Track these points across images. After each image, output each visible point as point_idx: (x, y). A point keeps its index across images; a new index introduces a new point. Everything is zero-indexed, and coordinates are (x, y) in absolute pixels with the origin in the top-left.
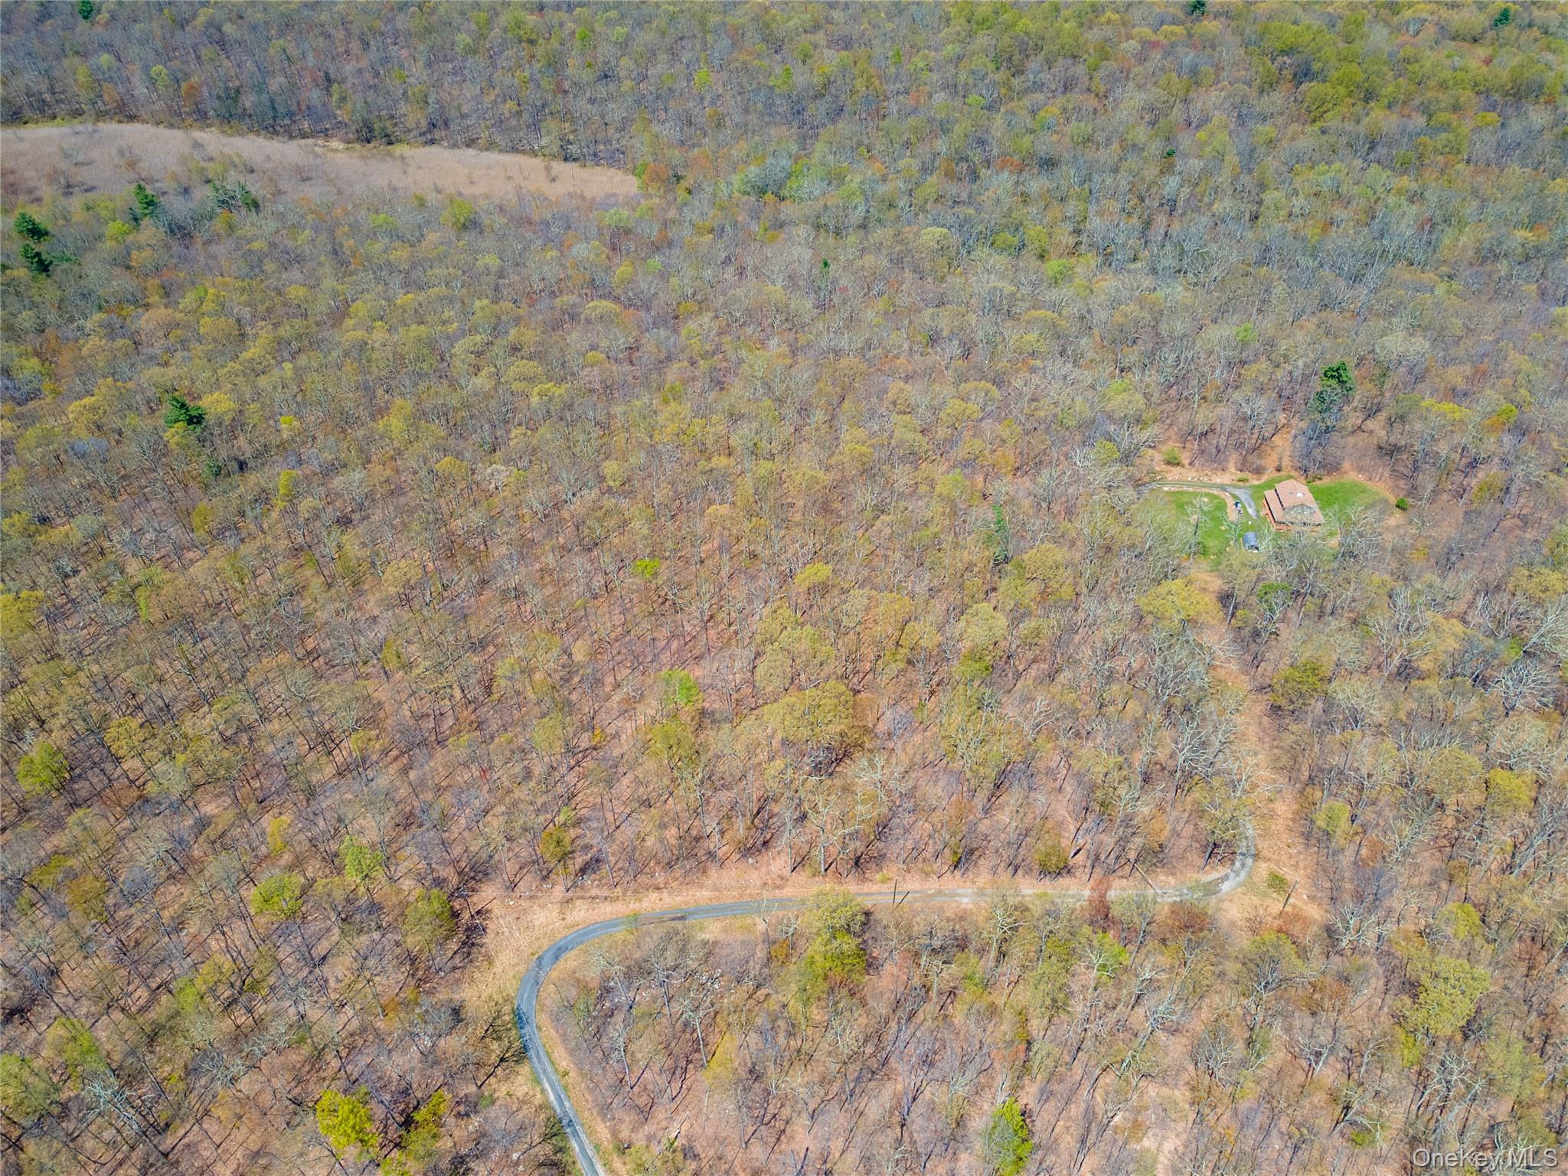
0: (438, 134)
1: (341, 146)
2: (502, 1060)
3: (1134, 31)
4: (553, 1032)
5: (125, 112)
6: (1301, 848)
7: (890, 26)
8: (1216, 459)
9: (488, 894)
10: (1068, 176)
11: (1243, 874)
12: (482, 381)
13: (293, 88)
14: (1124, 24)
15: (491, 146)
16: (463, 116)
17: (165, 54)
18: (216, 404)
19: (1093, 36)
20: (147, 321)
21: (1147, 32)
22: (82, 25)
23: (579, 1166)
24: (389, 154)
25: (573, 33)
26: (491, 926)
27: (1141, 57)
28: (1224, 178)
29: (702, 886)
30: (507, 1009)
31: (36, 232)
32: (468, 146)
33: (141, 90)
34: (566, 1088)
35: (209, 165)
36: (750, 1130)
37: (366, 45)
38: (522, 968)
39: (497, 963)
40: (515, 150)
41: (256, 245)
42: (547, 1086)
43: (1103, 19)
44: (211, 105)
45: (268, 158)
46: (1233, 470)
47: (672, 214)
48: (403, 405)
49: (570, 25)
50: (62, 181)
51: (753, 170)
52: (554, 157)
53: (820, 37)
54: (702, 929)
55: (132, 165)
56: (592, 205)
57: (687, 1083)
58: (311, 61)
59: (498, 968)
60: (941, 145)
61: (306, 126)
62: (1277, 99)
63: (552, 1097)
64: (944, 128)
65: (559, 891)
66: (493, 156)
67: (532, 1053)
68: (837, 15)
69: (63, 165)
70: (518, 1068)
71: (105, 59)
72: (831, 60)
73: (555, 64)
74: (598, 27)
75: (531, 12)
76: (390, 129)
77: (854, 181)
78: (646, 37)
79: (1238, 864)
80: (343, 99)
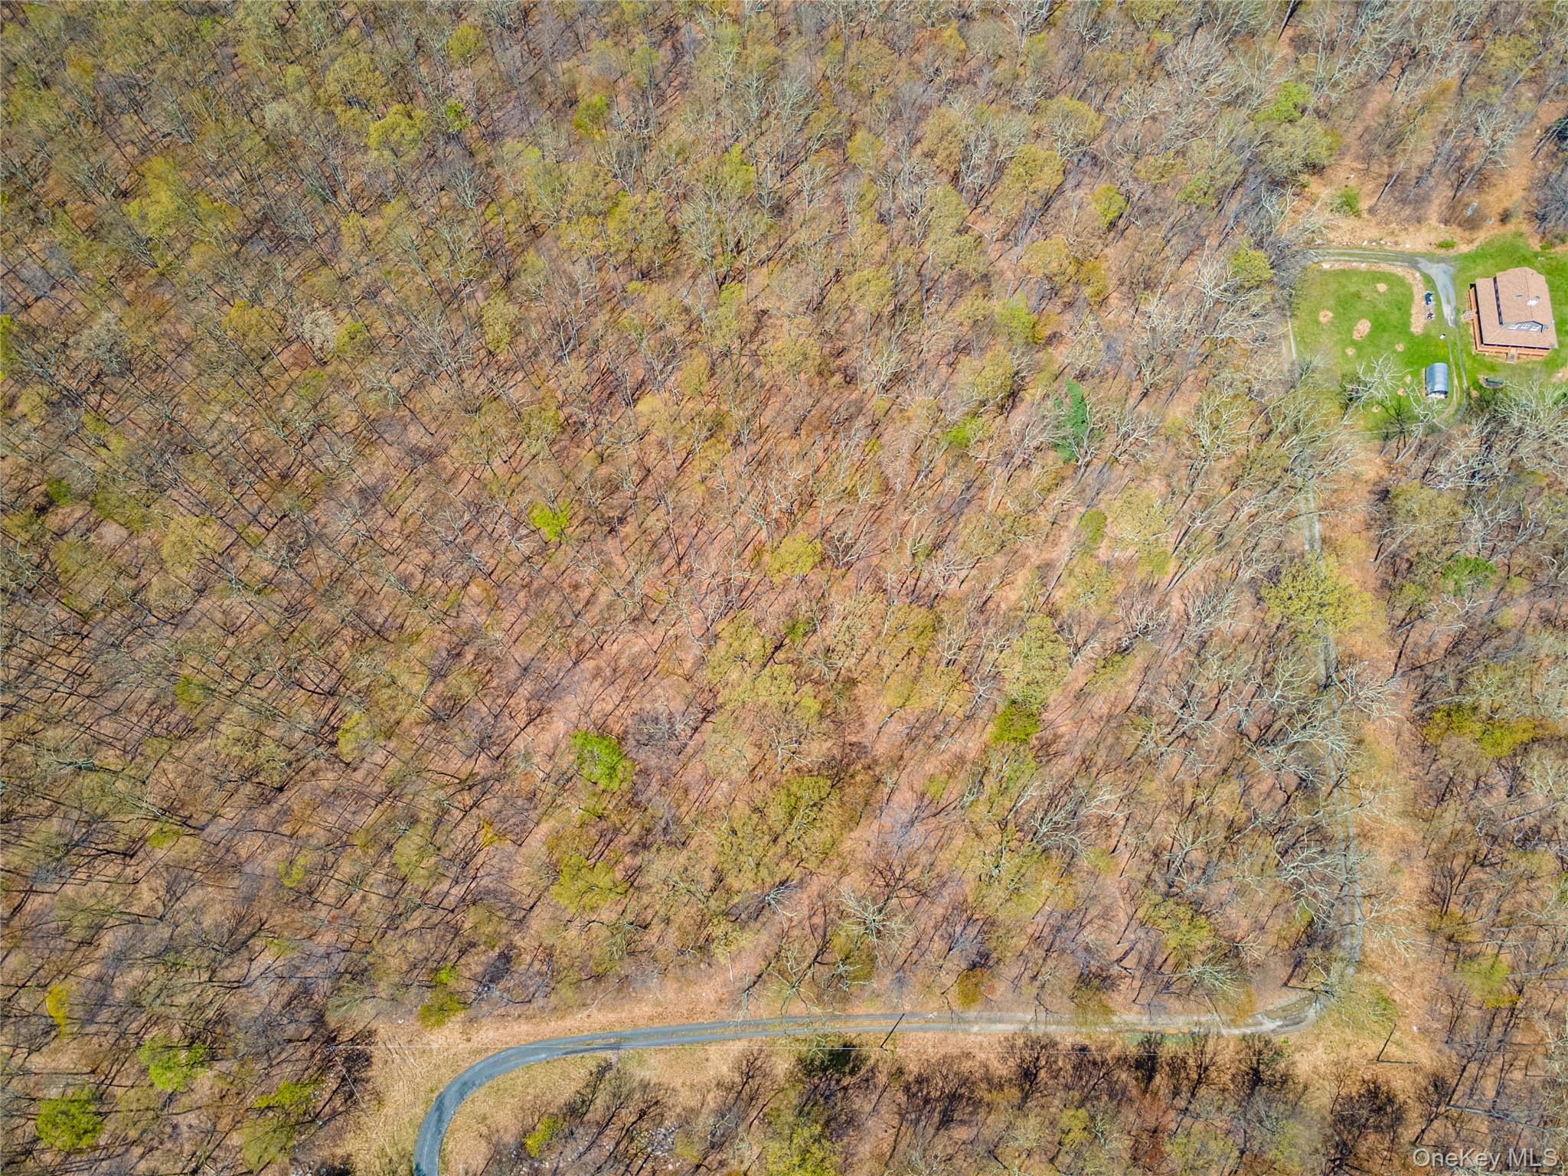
8: (1412, 198)
26: (377, 1052)
29: (640, 1001)
30: (403, 1168)
38: (419, 1110)
39: (389, 1102)
46: (1434, 221)
54: (641, 1063)
59: (389, 1110)
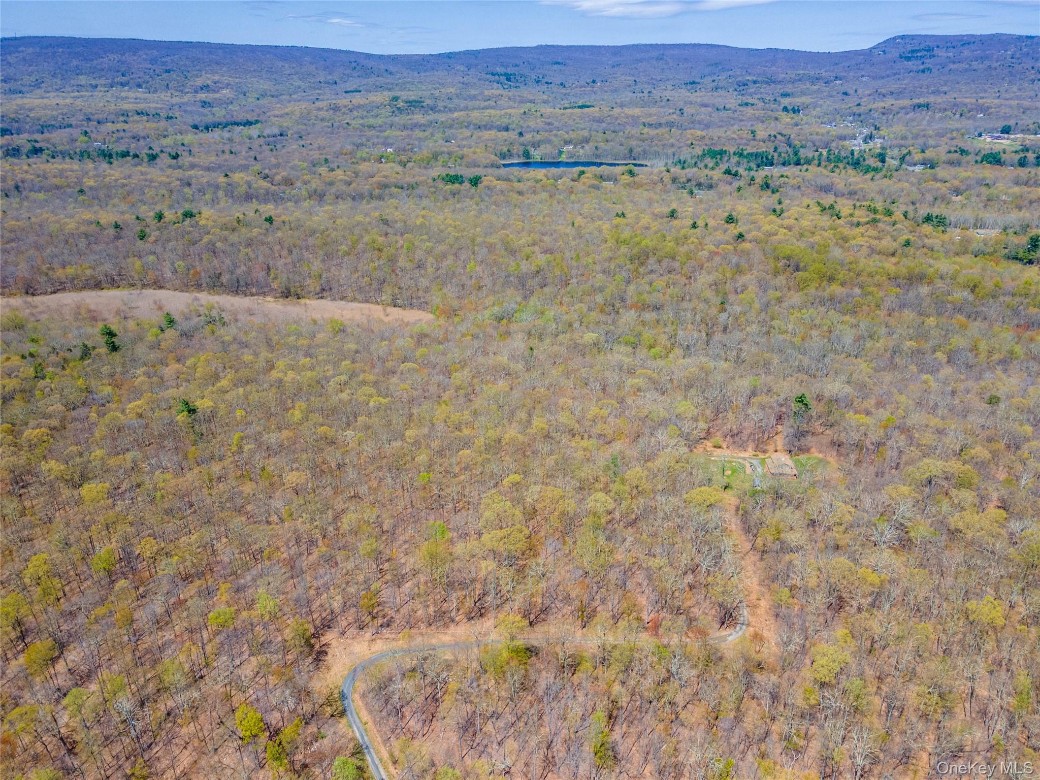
0: (325, 294)
1: (272, 299)
2: (332, 716)
3: (705, 247)
4: (360, 703)
5: (158, 285)
6: (773, 621)
7: (573, 243)
8: (743, 447)
9: (330, 637)
10: (668, 314)
11: (740, 632)
12: (344, 396)
13: (249, 272)
14: (700, 244)
15: (354, 300)
16: (341, 286)
17: (185, 256)
18: (203, 404)
19: (683, 249)
20: (169, 371)
21: (713, 248)
22: (140, 243)
23: (370, 768)
24: (299, 304)
25: (402, 247)
26: (330, 652)
27: (710, 259)
28: (752, 316)
29: (446, 634)
30: (336, 691)
31: (111, 334)
32: (341, 299)
33: (168, 274)
34: (366, 730)
35: (201, 309)
36: (464, 752)
37: (290, 252)
38: (346, 672)
39: (333, 670)
40: (367, 301)
41: (227, 338)
42: (355, 729)
43: (689, 241)
44: (205, 281)
45: (232, 305)
46: (751, 451)
47: (451, 329)
48: (301, 405)
49: (402, 242)
50: (122, 315)
51: (496, 309)
52: (388, 305)
53: (536, 248)
54: (444, 654)
55: (160, 308)
56: (407, 324)
57: (432, 727)
58: (261, 259)
59: (332, 672)
60: (599, 298)
61: (254, 290)
62: (781, 280)
63: (358, 735)
64: (601, 290)
65: (368, 634)
66: (355, 305)
67: (348, 713)
68: (545, 238)
69: (124, 308)
70: (340, 720)
71: (151, 258)
72: (541, 259)
73: (393, 260)
74: (416, 243)
75: (381, 236)
76: (299, 292)
77: (550, 314)
78: (442, 248)
79: (738, 628)
80: (276, 278)
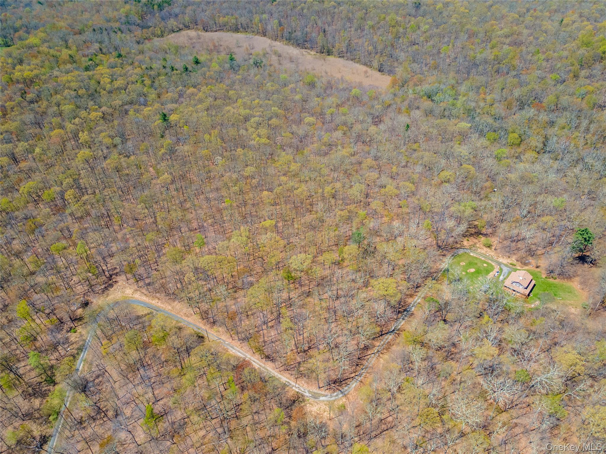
6: (366, 403)
11: (333, 398)
18: (173, 117)
26: (115, 287)
38: (112, 302)
39: (109, 297)
44: (285, 35)
46: (514, 259)
63: (88, 339)
71: (264, 16)
79: (335, 394)
